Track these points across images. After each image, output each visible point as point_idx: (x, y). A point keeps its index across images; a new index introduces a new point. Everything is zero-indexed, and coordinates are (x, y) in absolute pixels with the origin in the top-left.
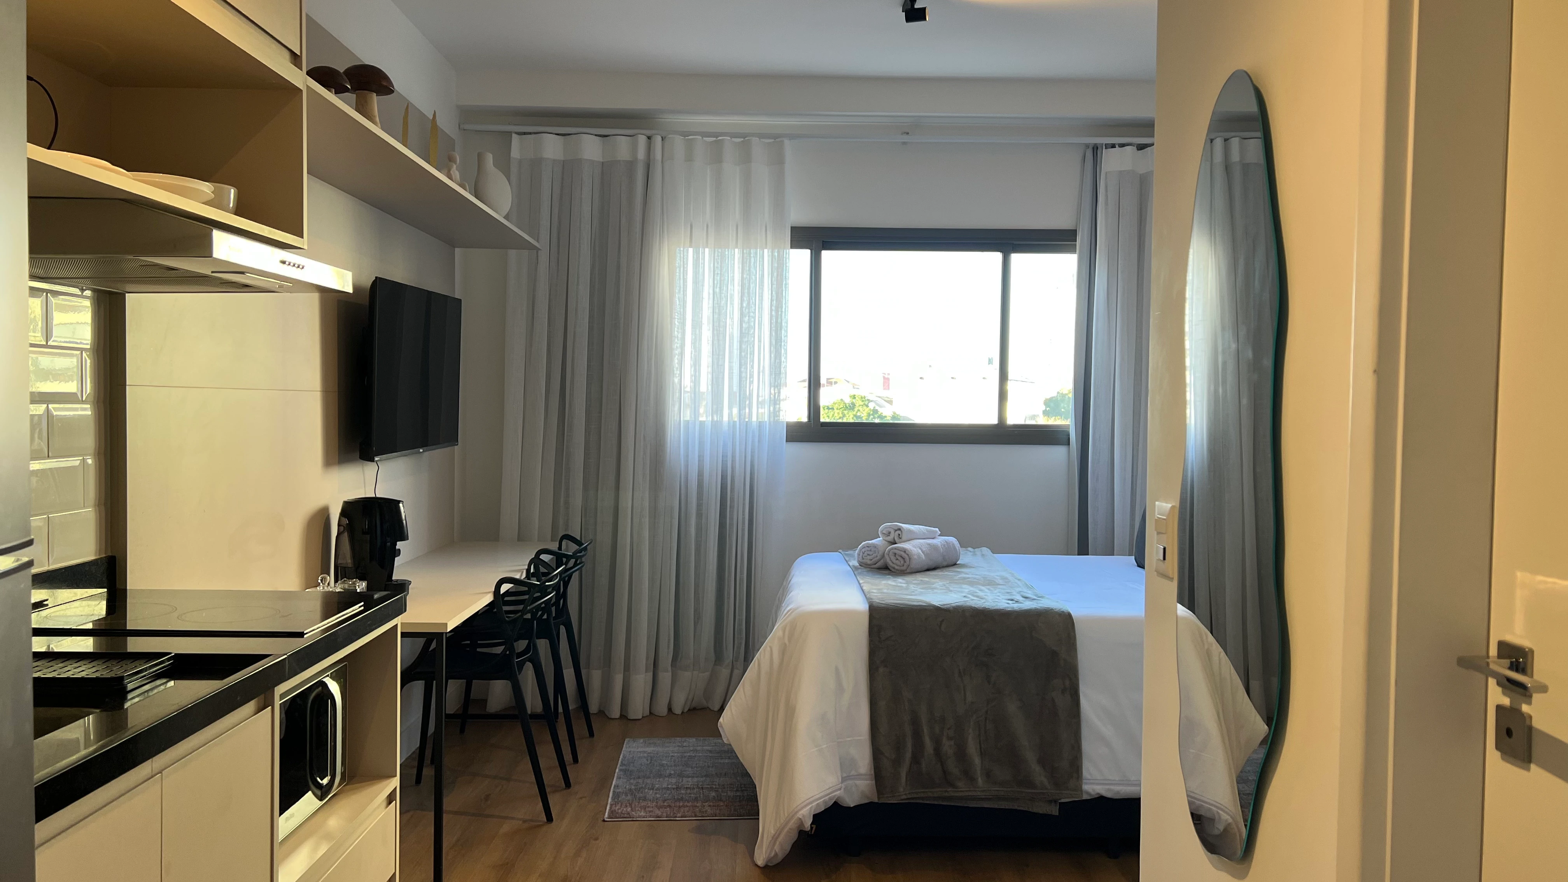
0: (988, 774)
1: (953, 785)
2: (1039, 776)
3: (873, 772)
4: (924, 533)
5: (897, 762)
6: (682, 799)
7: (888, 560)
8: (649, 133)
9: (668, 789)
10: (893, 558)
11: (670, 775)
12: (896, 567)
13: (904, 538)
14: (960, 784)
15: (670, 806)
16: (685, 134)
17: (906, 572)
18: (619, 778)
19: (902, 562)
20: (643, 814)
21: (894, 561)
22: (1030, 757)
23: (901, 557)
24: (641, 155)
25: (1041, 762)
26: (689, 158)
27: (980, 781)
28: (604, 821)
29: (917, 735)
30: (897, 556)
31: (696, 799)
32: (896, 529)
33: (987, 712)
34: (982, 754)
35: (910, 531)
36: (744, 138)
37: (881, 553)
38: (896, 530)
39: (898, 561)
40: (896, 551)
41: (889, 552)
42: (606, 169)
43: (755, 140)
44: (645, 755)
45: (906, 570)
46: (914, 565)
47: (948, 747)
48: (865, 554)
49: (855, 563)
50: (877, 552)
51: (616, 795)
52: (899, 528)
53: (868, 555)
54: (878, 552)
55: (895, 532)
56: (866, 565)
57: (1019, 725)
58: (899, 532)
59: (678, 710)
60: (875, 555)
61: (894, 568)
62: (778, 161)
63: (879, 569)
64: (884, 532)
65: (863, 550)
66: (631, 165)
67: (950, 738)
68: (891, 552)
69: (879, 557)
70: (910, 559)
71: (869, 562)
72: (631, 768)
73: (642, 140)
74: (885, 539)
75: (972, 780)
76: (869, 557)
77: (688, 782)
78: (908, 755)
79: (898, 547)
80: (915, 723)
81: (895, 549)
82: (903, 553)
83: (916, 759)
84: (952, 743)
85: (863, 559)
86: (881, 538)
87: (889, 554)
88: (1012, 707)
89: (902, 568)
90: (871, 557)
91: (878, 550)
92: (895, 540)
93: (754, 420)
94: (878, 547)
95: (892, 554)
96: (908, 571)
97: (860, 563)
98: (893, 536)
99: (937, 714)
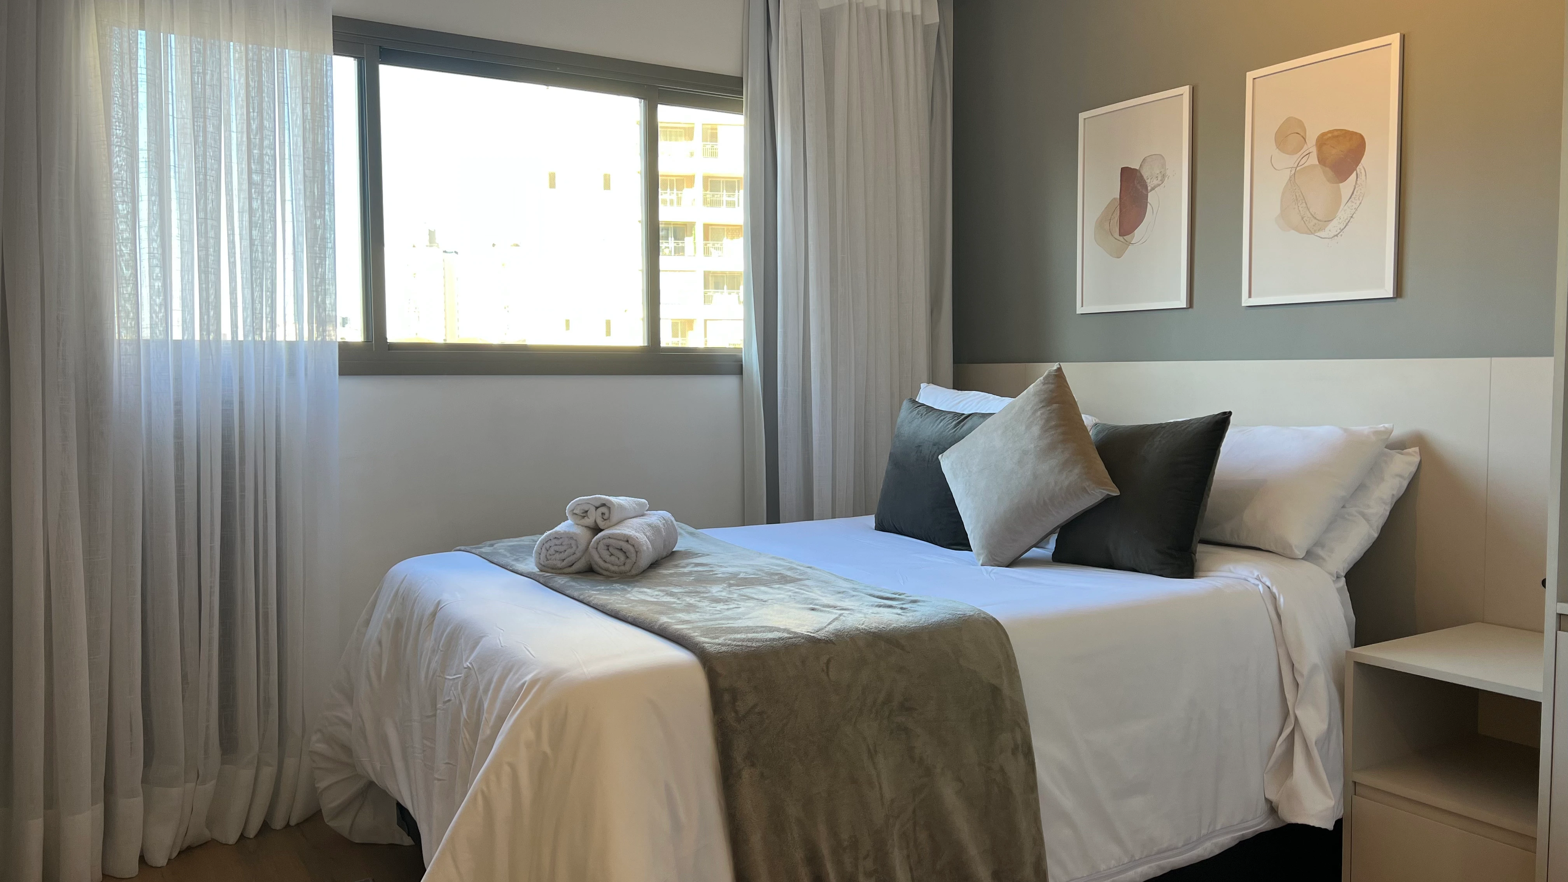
4: (634, 508)
7: (596, 557)
10: (605, 554)
12: (611, 570)
13: (615, 518)
17: (629, 574)
19: (622, 558)
21: (609, 559)
23: (621, 550)
30: (610, 549)
32: (598, 504)
35: (621, 506)
37: (582, 547)
38: (597, 508)
39: (612, 557)
40: (611, 542)
41: (598, 544)
45: (630, 571)
46: (645, 561)
48: (552, 551)
49: (531, 566)
50: (574, 548)
52: (604, 503)
53: (557, 552)
54: (577, 547)
55: (596, 510)
56: (553, 569)
58: (605, 510)
59: (160, 858)
60: (569, 551)
61: (607, 570)
63: (578, 573)
64: (576, 511)
65: (547, 545)
68: (600, 544)
69: (578, 555)
70: (637, 552)
71: (560, 564)
74: (579, 522)
76: (558, 556)
79: (612, 534)
80: (813, 859)
81: (603, 538)
82: (624, 546)
85: (547, 560)
86: (569, 522)
87: (597, 548)
88: (949, 793)
89: (622, 568)
90: (563, 556)
91: (573, 542)
92: (601, 524)
93: (280, 337)
94: (572, 538)
95: (601, 546)
96: (634, 572)
97: (543, 568)
98: (594, 517)
99: (845, 836)
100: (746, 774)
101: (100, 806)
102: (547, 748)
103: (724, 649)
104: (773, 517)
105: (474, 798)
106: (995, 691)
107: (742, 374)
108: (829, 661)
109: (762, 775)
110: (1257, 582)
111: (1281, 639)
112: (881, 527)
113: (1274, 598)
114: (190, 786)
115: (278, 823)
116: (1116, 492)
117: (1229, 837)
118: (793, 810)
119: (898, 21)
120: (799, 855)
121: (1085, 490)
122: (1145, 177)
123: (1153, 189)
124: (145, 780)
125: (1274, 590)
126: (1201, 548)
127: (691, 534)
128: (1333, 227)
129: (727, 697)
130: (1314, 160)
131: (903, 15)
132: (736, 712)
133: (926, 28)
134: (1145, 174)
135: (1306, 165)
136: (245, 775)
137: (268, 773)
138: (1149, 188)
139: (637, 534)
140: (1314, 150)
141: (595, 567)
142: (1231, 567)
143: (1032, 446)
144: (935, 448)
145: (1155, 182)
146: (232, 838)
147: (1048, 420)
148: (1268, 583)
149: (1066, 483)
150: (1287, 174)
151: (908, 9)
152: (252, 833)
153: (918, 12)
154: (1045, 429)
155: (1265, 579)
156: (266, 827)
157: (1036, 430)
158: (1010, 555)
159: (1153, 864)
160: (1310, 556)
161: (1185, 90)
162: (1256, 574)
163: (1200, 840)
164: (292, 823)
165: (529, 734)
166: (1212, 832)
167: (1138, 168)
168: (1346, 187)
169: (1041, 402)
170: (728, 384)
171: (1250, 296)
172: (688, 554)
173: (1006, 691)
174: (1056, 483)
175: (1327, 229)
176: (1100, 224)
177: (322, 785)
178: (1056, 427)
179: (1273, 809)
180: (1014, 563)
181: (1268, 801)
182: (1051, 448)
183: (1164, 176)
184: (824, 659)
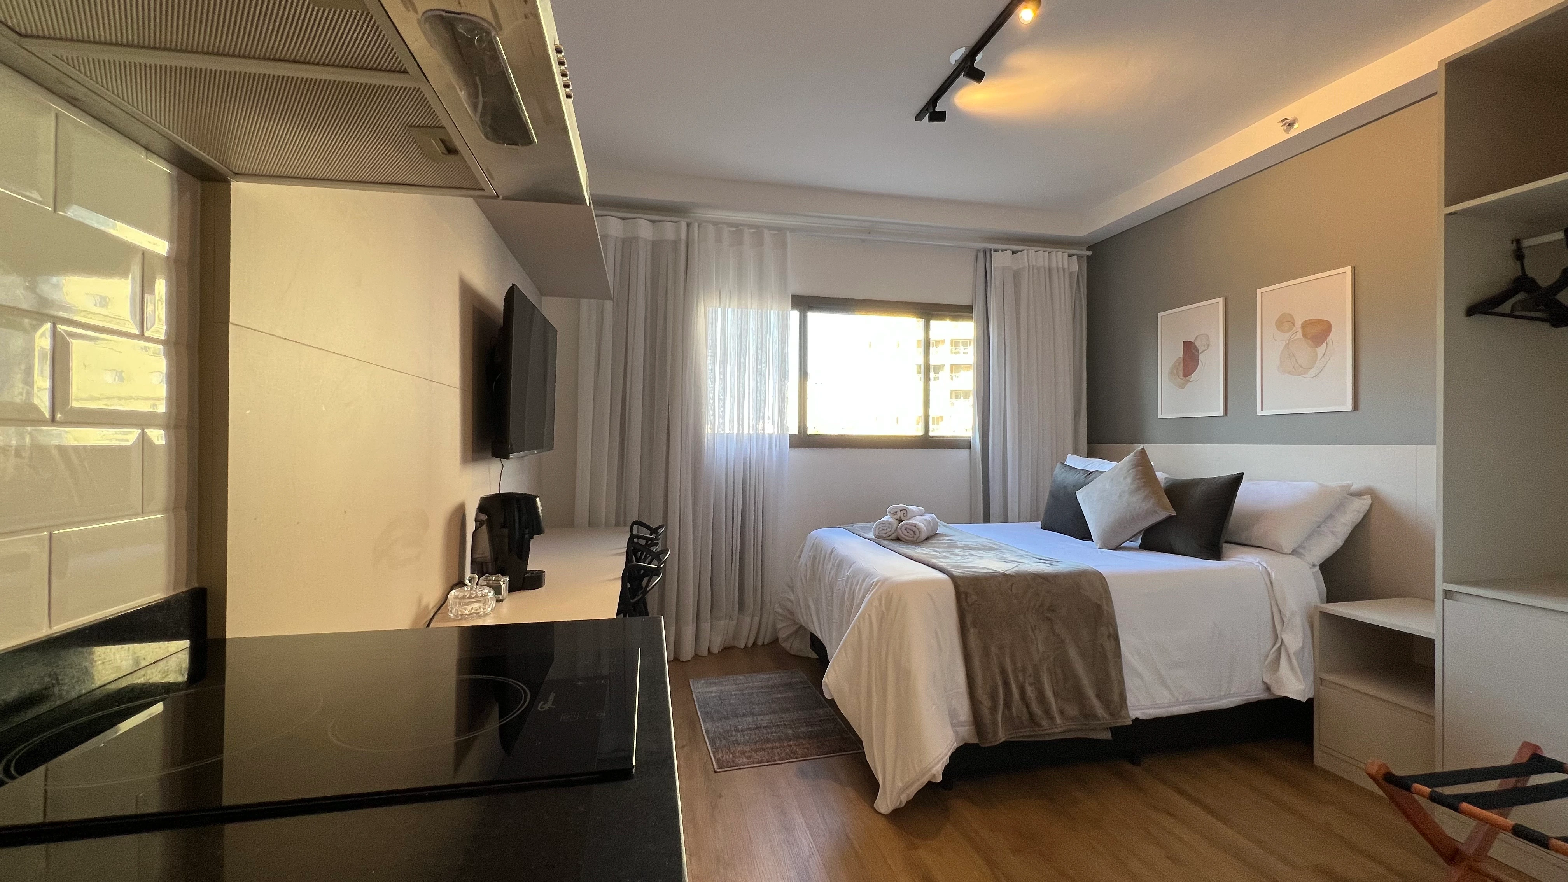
0: (1062, 712)
1: (1038, 725)
2: (1100, 711)
3: (971, 719)
4: (918, 512)
5: (994, 709)
6: (767, 741)
7: (901, 533)
8: (689, 220)
9: (750, 729)
10: (905, 532)
11: (744, 715)
12: (908, 539)
13: (909, 515)
14: (1044, 723)
15: (764, 749)
16: (716, 224)
17: (916, 542)
18: (704, 721)
19: (913, 535)
20: (745, 760)
21: (907, 534)
22: (1091, 693)
23: (912, 530)
24: (683, 236)
25: (1098, 696)
26: (719, 240)
27: (1058, 720)
28: (716, 772)
29: (1006, 684)
30: (908, 530)
31: (780, 739)
32: (901, 509)
33: (1054, 659)
34: (1056, 695)
35: (912, 511)
36: (758, 229)
37: (895, 528)
38: (901, 511)
39: (909, 534)
40: (908, 526)
42: (656, 246)
43: (766, 232)
44: (713, 695)
46: (923, 536)
47: (1030, 691)
48: (881, 529)
49: (871, 535)
51: (713, 741)
52: (905, 508)
53: (883, 529)
54: (892, 528)
56: (882, 537)
57: (1080, 668)
58: (905, 512)
59: (715, 651)
60: (888, 530)
61: (906, 539)
62: (782, 245)
63: (895, 539)
64: (892, 512)
65: (879, 526)
66: (676, 243)
67: (1031, 685)
68: (903, 527)
69: (892, 532)
70: (919, 532)
71: (884, 535)
72: (709, 710)
73: (684, 225)
74: (893, 517)
75: (1052, 718)
76: (883, 532)
77: (764, 720)
78: (1001, 702)
79: (908, 523)
80: (1003, 672)
81: (904, 524)
82: (914, 528)
83: (1008, 705)
84: (1033, 688)
85: (879, 533)
86: (888, 516)
87: (901, 529)
88: (1073, 653)
89: (913, 539)
90: (885, 532)
91: (890, 526)
92: (903, 518)
93: (766, 432)
94: (890, 524)
95: (903, 528)
96: (918, 541)
97: (876, 536)
98: (900, 515)
99: (1019, 665)
100: (972, 630)
101: (695, 625)
102: (883, 608)
103: (962, 575)
104: (987, 520)
105: (854, 627)
106: (1099, 607)
107: (971, 448)
108: (1012, 586)
109: (979, 632)
110: (1258, 565)
111: (1272, 596)
112: (1044, 527)
113: (1269, 574)
114: (727, 621)
115: (760, 643)
116: (1174, 514)
117: (1239, 698)
118: (994, 649)
119: (1055, 273)
120: (997, 670)
121: (1156, 512)
122: (1197, 346)
123: (1202, 352)
124: (711, 617)
125: (1269, 569)
126: (1225, 545)
127: (945, 526)
128: (1313, 372)
129: (963, 596)
130: (1300, 335)
131: (1058, 269)
132: (967, 602)
133: (1071, 274)
134: (1197, 344)
135: (1295, 338)
136: (748, 619)
137: (757, 619)
138: (1200, 352)
139: (920, 524)
140: (1300, 331)
141: (900, 538)
142: (1243, 556)
143: (1127, 488)
144: (1074, 488)
145: (1204, 348)
146: (742, 646)
147: (1137, 475)
148: (1265, 566)
149: (1146, 508)
150: (1284, 343)
151: (1061, 266)
152: (750, 645)
153: (1066, 266)
154: (1134, 480)
155: (1263, 563)
156: (755, 644)
157: (1129, 480)
158: (1115, 544)
159: (1190, 706)
160: (1294, 552)
161: (1220, 300)
162: (1258, 560)
163: (1220, 698)
164: (766, 643)
165: (876, 603)
166: (1229, 694)
167: (1193, 341)
168: (1321, 350)
169: (1133, 465)
170: (964, 453)
171: (1262, 410)
172: (942, 535)
173: (1105, 607)
174: (1140, 507)
175: (1309, 373)
176: (1171, 372)
177: (779, 627)
178: (1141, 478)
179: (1268, 688)
180: (1117, 548)
181: (1265, 683)
182: (1137, 490)
183: (1209, 345)
184: (1010, 584)
